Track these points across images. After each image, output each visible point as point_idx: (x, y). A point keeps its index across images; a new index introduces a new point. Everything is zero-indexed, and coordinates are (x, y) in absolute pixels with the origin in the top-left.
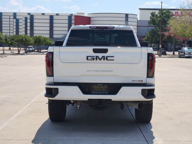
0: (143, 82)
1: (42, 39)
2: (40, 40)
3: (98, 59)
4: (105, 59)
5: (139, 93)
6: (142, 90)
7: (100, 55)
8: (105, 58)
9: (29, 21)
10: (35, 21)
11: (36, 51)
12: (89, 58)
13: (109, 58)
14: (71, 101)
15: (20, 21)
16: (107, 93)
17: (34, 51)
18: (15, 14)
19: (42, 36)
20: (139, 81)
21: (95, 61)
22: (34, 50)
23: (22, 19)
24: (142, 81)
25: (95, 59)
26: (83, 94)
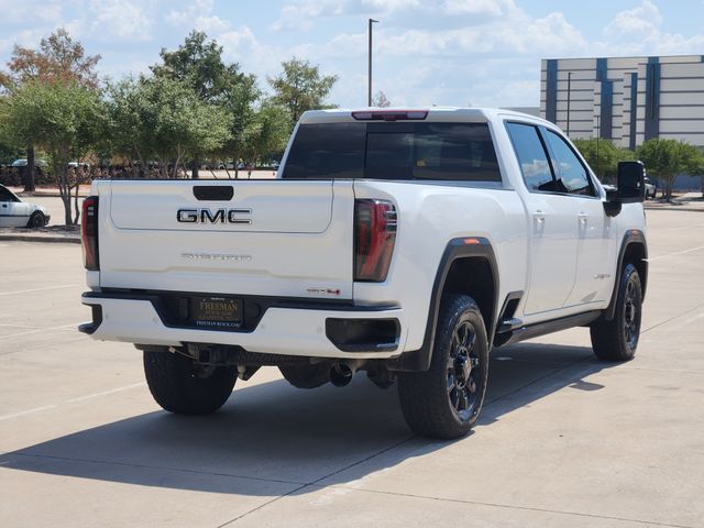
0: (342, 296)
1: (672, 152)
2: (666, 157)
3: (207, 220)
4: (226, 219)
5: (319, 330)
6: (329, 321)
7: (213, 206)
8: (226, 214)
9: (642, 86)
10: (665, 85)
11: (659, 195)
12: (185, 215)
13: (236, 216)
14: (168, 347)
15: (617, 87)
16: (238, 325)
17: (653, 196)
18: (602, 65)
19: (674, 141)
20: (329, 291)
21: (199, 225)
22: (651, 192)
23: (622, 80)
24: (338, 292)
25: (199, 219)
26: (165, 327)
